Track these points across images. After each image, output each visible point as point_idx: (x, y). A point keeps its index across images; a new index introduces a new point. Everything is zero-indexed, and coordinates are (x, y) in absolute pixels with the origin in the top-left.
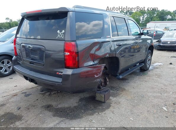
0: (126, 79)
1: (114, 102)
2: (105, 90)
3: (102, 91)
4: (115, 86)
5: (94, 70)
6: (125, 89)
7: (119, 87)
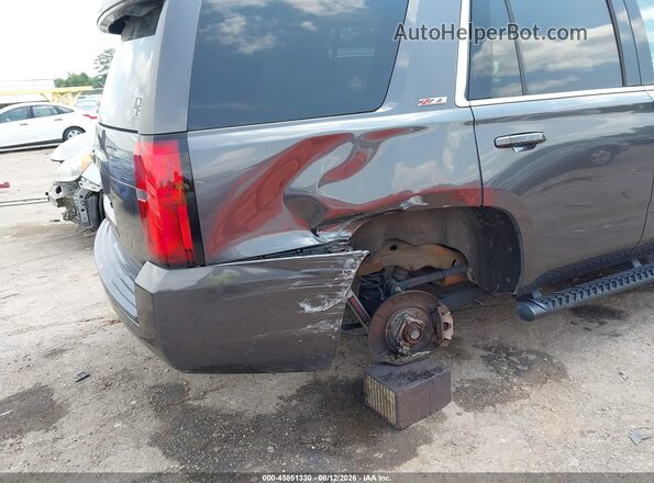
0: (613, 314)
1: (448, 436)
2: (418, 368)
3: (405, 370)
4: (521, 346)
5: (296, 280)
6: (561, 373)
7: (541, 355)
